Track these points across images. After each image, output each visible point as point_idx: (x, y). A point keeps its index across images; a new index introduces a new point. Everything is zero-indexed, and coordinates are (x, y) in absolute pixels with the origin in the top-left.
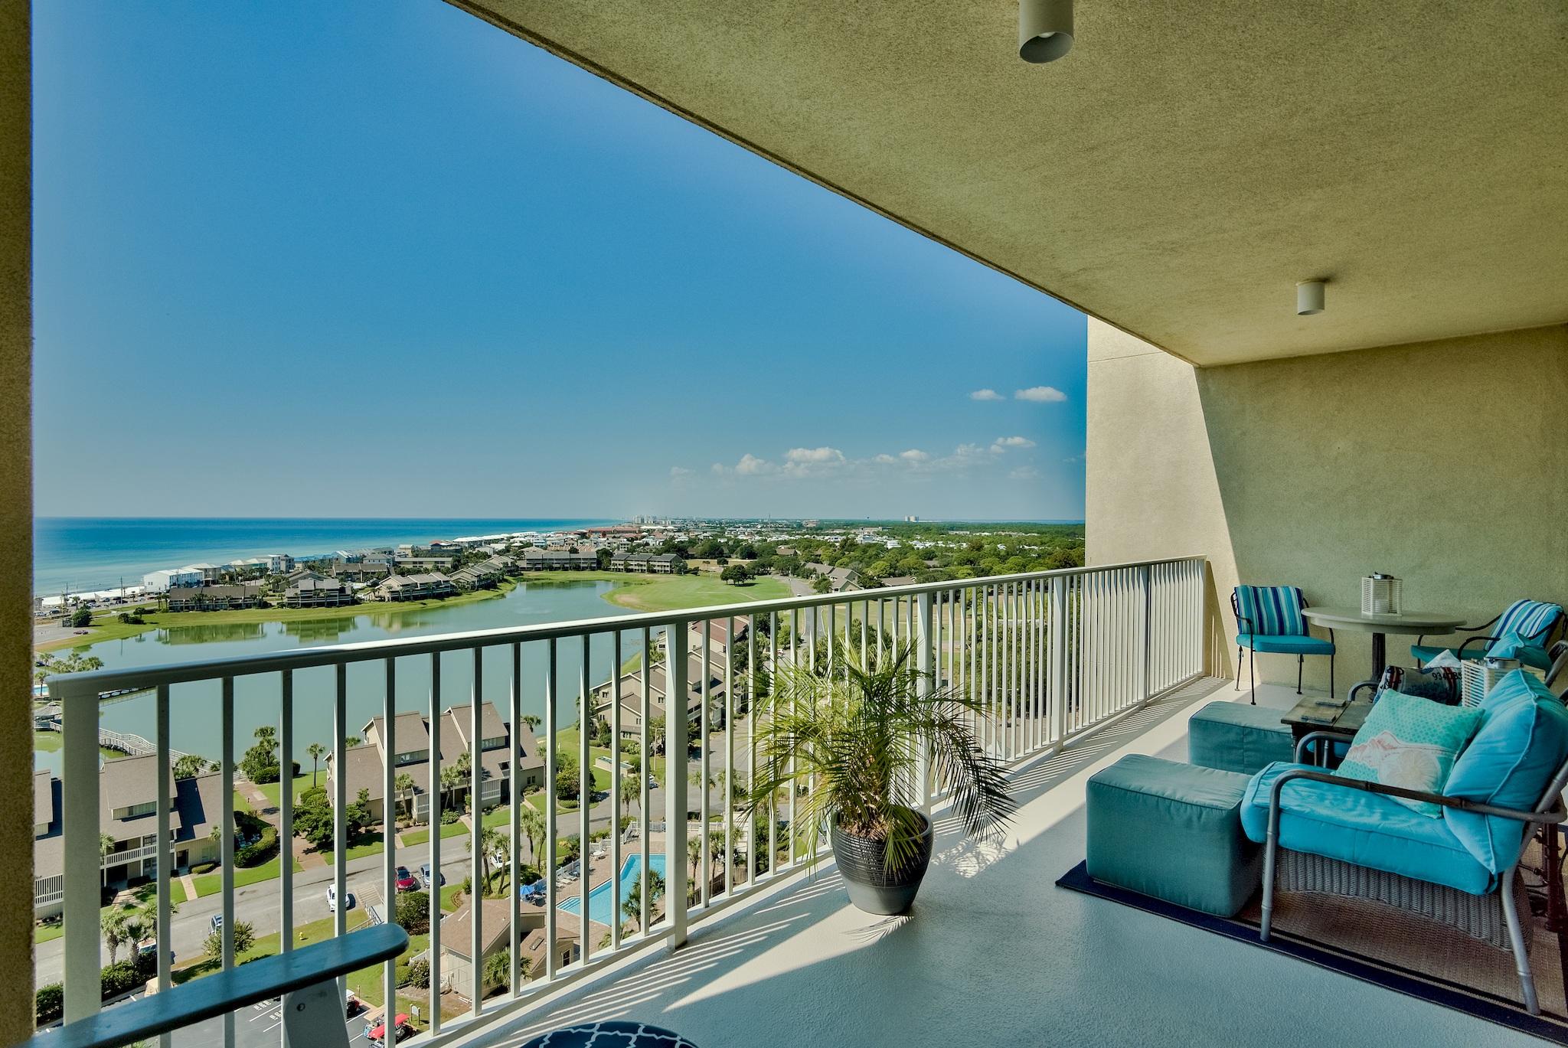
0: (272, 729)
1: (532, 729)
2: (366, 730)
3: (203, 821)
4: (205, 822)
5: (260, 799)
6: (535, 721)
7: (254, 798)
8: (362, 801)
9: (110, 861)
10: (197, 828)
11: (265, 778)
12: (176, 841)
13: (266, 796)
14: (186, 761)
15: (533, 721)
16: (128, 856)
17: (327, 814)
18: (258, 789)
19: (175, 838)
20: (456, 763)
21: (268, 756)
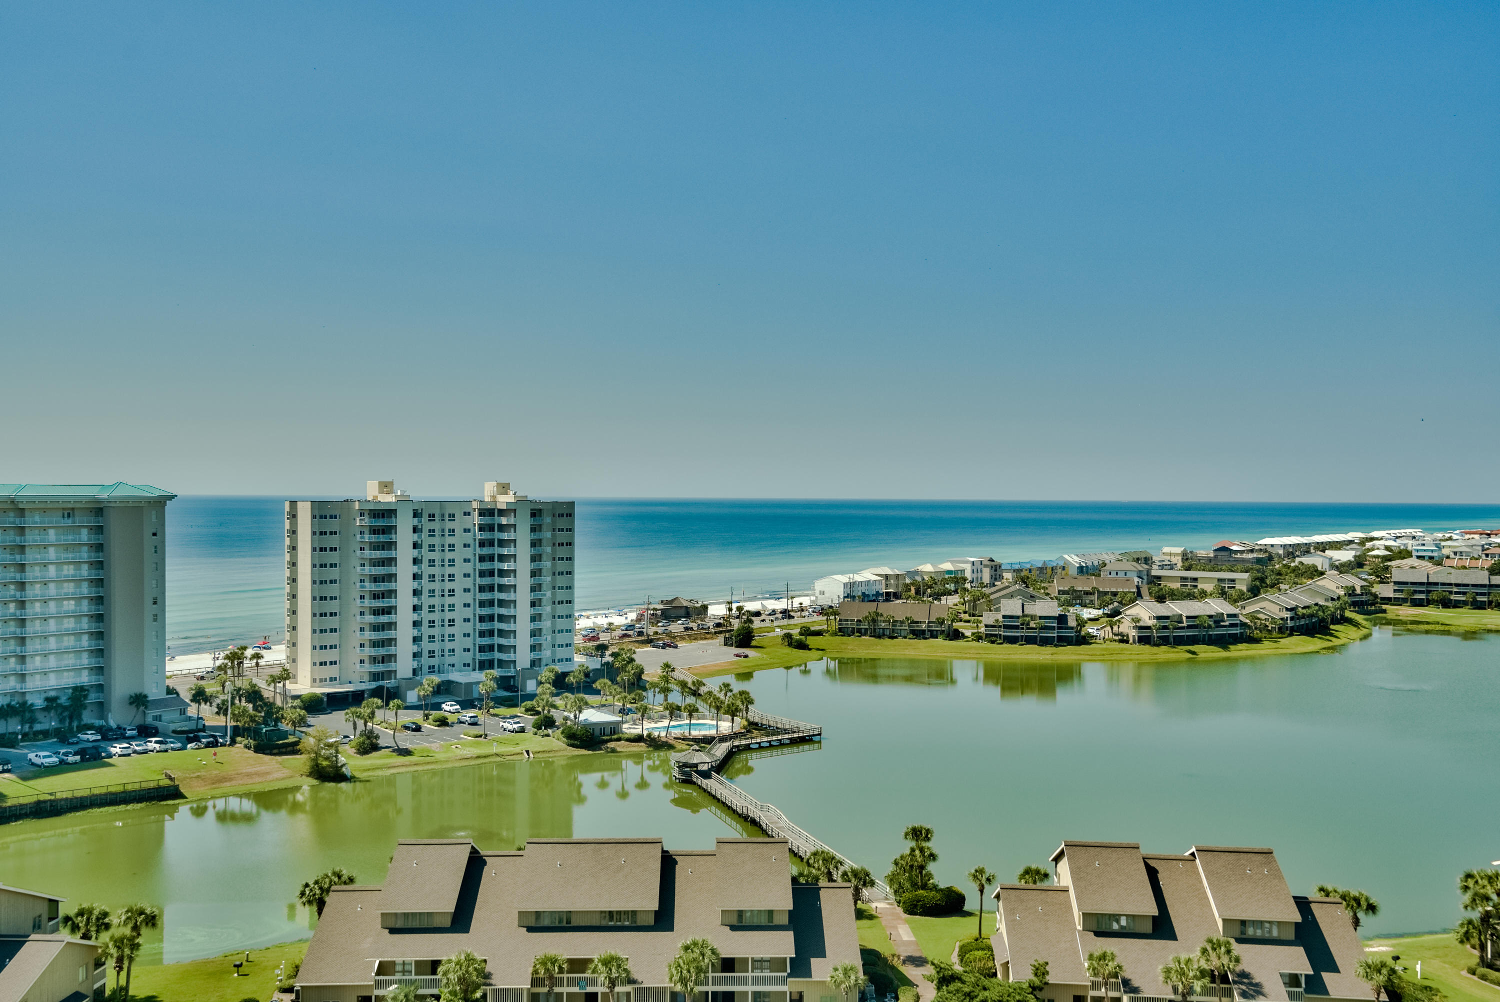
0: (928, 831)
1: (1356, 922)
2: (1057, 860)
3: (822, 954)
4: (824, 956)
5: (905, 938)
6: (1364, 904)
7: (900, 935)
8: (1037, 982)
9: (716, 981)
10: (815, 962)
11: (916, 906)
12: (789, 976)
13: (915, 935)
14: (817, 857)
15: (1359, 904)
16: (733, 981)
17: (985, 989)
18: (907, 921)
19: (789, 971)
20: (1199, 954)
21: (921, 873)
